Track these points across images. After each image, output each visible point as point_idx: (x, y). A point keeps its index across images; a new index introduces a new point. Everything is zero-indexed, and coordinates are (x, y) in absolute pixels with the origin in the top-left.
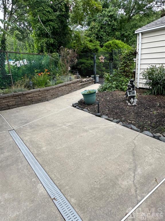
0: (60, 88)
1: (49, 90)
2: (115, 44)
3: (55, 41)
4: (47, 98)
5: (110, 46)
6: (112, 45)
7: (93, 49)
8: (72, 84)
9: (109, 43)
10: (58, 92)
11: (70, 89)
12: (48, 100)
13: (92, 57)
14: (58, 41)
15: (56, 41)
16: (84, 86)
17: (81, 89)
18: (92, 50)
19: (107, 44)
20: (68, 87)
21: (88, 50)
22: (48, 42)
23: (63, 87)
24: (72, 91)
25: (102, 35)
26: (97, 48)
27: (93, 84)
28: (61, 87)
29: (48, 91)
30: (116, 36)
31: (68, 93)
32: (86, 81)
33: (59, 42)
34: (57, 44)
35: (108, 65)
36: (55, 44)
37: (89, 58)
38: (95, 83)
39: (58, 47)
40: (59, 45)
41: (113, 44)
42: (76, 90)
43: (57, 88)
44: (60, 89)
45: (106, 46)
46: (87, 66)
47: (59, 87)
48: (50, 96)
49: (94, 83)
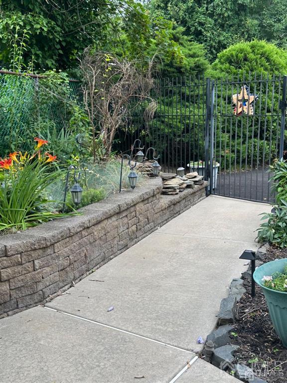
0: (99, 227)
1: (53, 245)
2: (263, 55)
3: (53, 28)
4: (41, 286)
5: (246, 59)
6: (251, 56)
7: (188, 67)
8: (141, 205)
9: (241, 51)
10: (88, 247)
11: (134, 228)
12: (42, 300)
13: (183, 94)
14: (64, 30)
15: (58, 29)
16: (177, 208)
17: (167, 220)
18: (186, 69)
19: (234, 53)
20: (125, 220)
21: (172, 70)
22: (28, 28)
23: (110, 221)
24: (138, 234)
25: (201, 24)
26: (202, 64)
27: (201, 196)
28: (102, 225)
29: (49, 251)
30: (247, 32)
31: (126, 247)
32: (184, 189)
33: (66, 33)
34: (58, 38)
35: (239, 126)
36: (51, 37)
37: (175, 98)
38: (207, 195)
39: (61, 52)
40: (64, 44)
41: (253, 51)
42: (151, 230)
43: (88, 228)
44: (97, 231)
45: (230, 60)
46: (170, 126)
47: (93, 222)
48: (56, 276)
49: (204, 194)
